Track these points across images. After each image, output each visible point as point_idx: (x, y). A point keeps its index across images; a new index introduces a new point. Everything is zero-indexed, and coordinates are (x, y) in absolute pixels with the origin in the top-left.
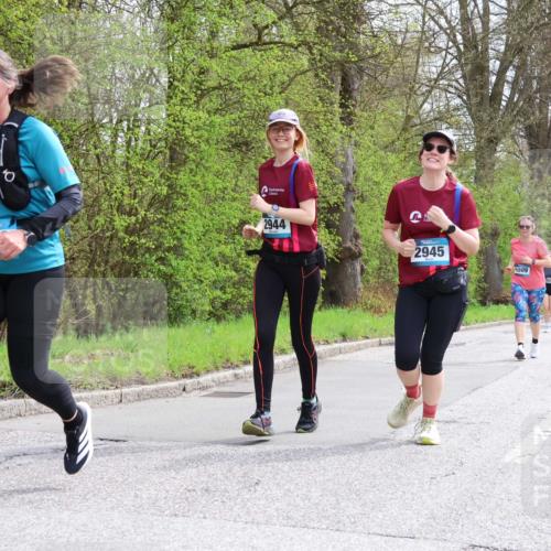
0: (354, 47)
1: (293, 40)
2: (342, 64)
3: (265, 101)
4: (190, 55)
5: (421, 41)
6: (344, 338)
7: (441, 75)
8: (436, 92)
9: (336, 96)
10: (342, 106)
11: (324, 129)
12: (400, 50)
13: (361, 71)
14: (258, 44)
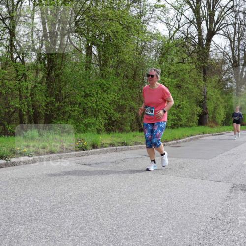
0: (206, 63)
1: (192, 61)
2: (203, 67)
3: (184, 76)
4: (167, 65)
5: (222, 61)
6: (203, 133)
7: (228, 70)
8: (226, 74)
9: (202, 75)
10: (203, 77)
11: (199, 82)
12: (217, 63)
13: (208, 69)
14: (183, 62)
